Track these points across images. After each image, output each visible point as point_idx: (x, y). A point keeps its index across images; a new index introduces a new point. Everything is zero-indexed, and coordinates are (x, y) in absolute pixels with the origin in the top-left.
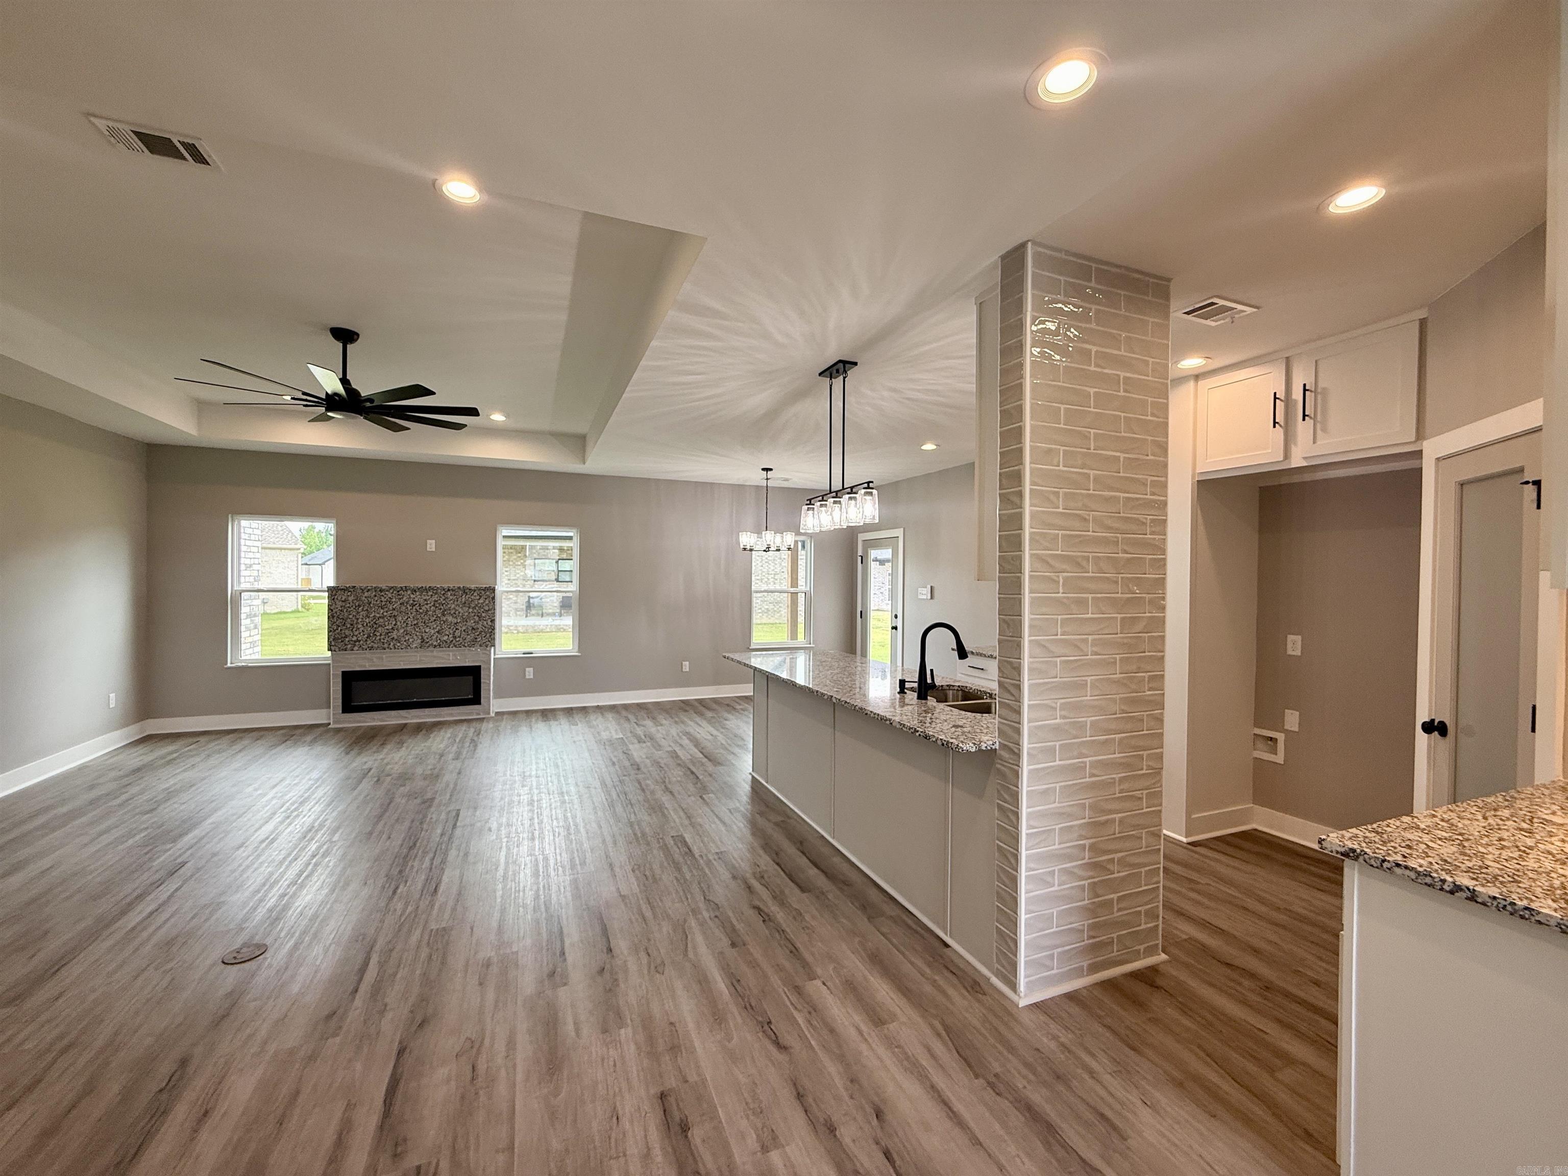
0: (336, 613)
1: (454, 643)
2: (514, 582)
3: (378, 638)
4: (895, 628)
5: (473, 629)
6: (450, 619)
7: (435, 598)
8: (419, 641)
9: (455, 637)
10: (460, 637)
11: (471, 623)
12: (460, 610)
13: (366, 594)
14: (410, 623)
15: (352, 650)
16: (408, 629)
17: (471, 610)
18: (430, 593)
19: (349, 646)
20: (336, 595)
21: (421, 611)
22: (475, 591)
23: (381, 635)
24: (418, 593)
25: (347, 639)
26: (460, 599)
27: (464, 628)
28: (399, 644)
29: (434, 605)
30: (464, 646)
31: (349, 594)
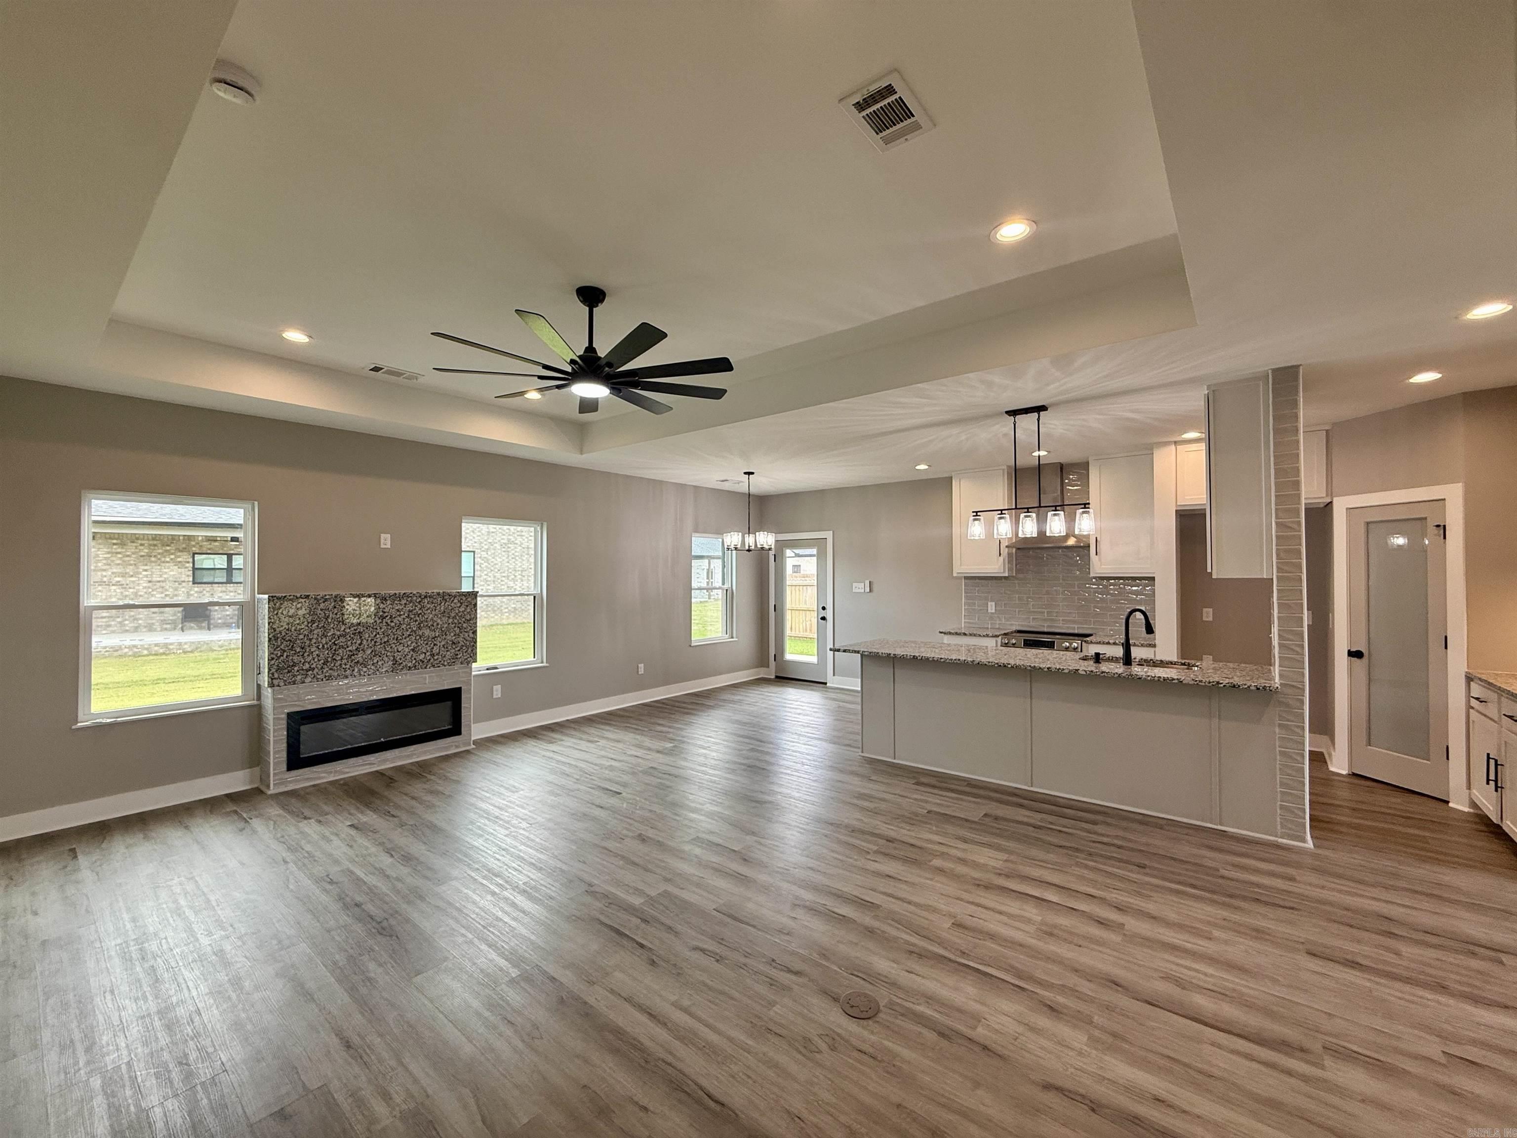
0: (280, 633)
1: (431, 662)
2: (158, 584)
3: (339, 662)
4: (823, 618)
5: (454, 643)
6: (427, 632)
7: (410, 607)
8: (391, 663)
9: (433, 655)
10: (438, 654)
11: (450, 637)
12: (439, 621)
13: (322, 606)
14: (378, 640)
15: (304, 682)
16: (377, 648)
17: (450, 621)
18: (403, 602)
19: (299, 677)
20: (280, 608)
21: (393, 624)
22: (455, 597)
23: (342, 659)
24: (388, 602)
25: (296, 669)
26: (438, 608)
27: (443, 643)
28: (365, 669)
29: (408, 617)
30: (443, 665)
31: (299, 606)
